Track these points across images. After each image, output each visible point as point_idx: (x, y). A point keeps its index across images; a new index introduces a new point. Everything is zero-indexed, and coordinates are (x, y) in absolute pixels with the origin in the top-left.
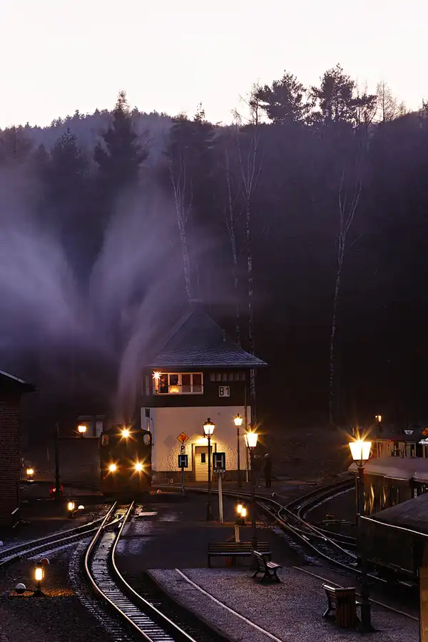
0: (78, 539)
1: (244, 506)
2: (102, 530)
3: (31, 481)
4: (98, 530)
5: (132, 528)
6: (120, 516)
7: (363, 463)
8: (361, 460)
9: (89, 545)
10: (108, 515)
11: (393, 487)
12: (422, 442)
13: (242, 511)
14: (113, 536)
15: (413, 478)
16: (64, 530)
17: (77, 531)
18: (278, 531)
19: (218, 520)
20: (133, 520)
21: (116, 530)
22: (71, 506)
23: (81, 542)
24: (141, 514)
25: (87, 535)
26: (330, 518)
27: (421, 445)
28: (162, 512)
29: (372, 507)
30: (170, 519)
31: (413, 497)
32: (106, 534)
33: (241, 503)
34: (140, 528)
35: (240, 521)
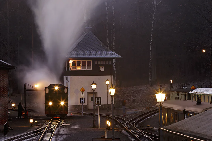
0: (34, 136)
1: (110, 121)
2: (45, 132)
3: (14, 109)
4: (43, 132)
5: (59, 131)
6: (53, 125)
7: (162, 103)
8: (161, 102)
9: (39, 138)
10: (48, 125)
11: (176, 113)
12: (190, 92)
13: (109, 123)
14: (50, 134)
15: (184, 110)
16: (28, 132)
17: (34, 132)
18: (125, 133)
19: (98, 127)
20: (59, 127)
21: (52, 132)
22: (31, 121)
23: (35, 137)
24: (63, 125)
25: (38, 134)
26: (148, 127)
27: (190, 94)
28: (72, 124)
29: (166, 123)
30: (76, 127)
31: (185, 118)
32: (47, 133)
33: (108, 120)
34: (63, 131)
35: (108, 128)
